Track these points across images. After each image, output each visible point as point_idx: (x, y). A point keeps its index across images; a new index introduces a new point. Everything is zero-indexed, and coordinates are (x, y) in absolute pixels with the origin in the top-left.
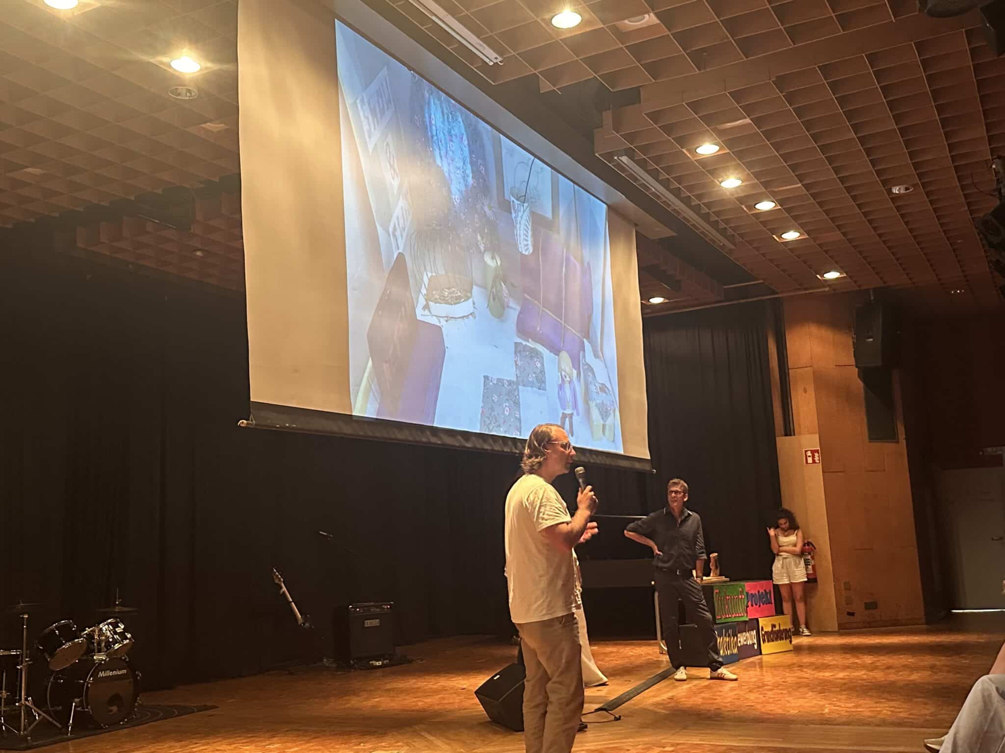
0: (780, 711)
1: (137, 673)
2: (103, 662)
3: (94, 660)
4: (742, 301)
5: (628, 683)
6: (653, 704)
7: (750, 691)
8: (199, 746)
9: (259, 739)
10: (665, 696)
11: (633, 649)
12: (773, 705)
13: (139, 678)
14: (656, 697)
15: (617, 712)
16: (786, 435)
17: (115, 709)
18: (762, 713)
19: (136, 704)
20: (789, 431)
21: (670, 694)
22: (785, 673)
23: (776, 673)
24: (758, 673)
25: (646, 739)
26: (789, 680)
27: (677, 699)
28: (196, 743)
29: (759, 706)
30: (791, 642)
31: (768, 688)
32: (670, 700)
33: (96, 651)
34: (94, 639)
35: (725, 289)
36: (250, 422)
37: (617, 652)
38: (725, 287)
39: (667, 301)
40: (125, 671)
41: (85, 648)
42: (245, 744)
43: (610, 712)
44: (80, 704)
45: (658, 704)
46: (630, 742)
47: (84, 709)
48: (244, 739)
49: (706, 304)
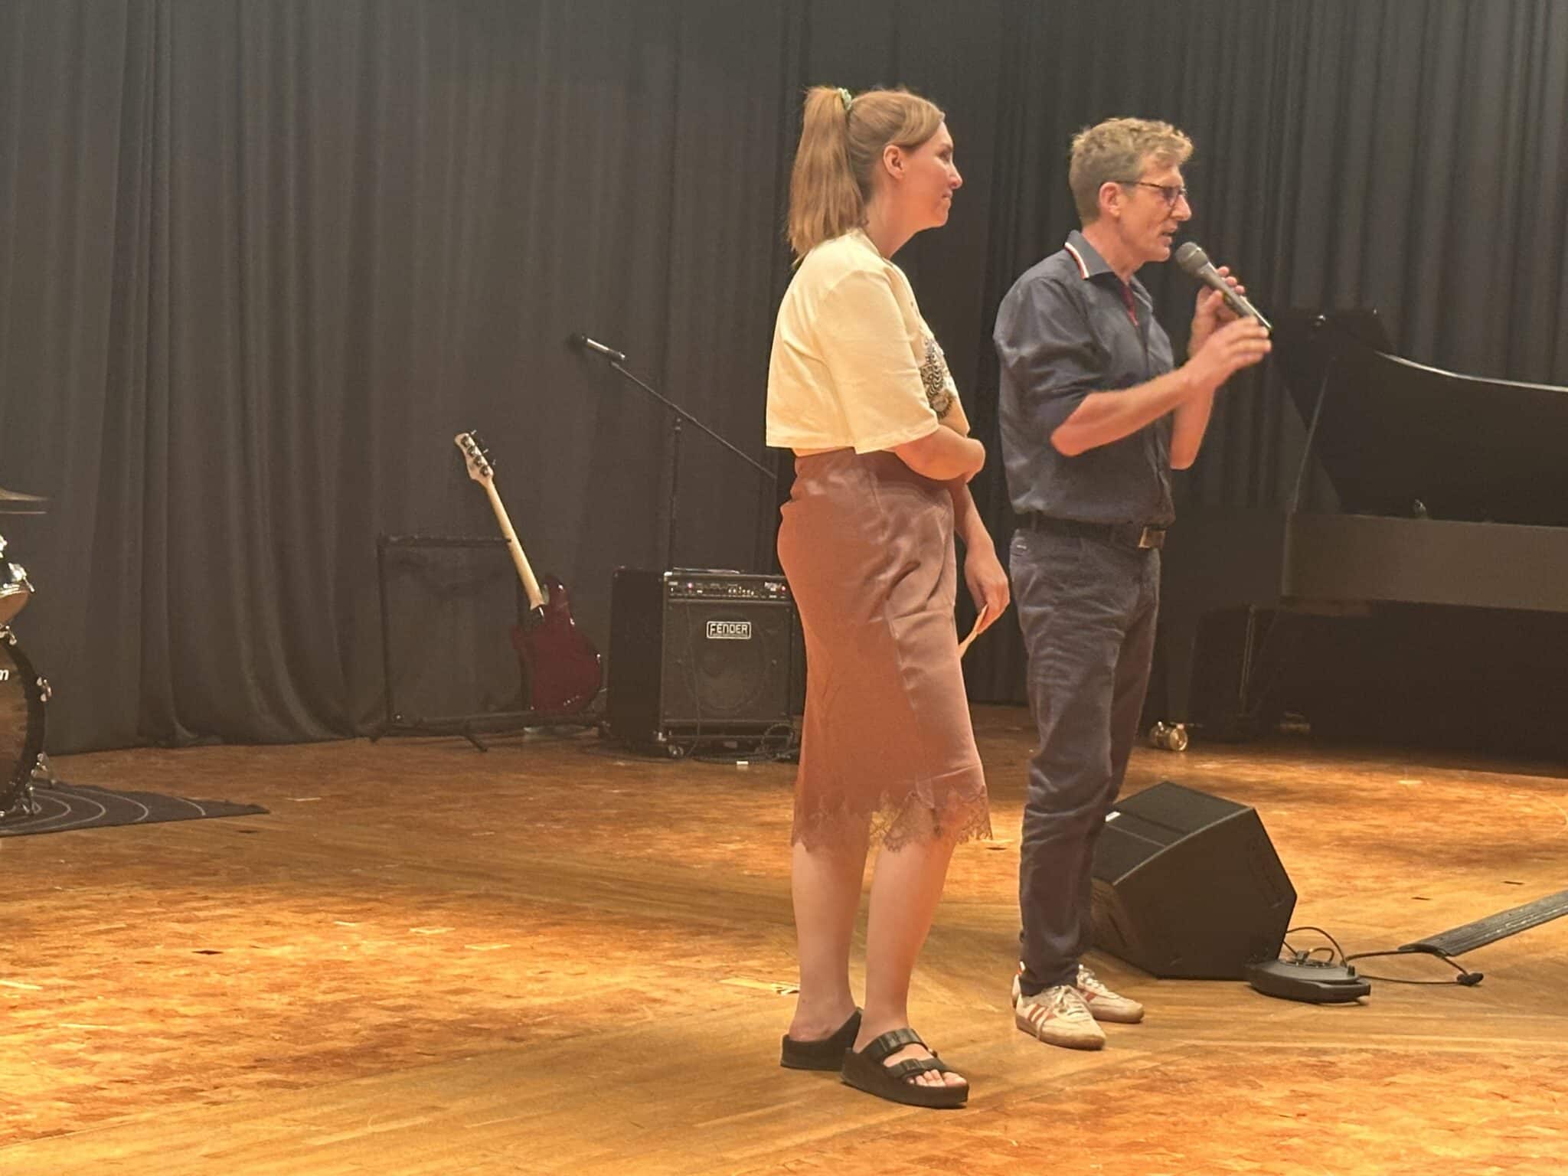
1: (39, 682)
5: (1513, 889)
8: (215, 907)
9: (387, 908)
11: (1533, 798)
13: (43, 698)
15: (1471, 960)
19: (33, 772)
28: (206, 898)
37: (1484, 801)
42: (346, 917)
43: (1449, 958)
46: (1512, 1046)
48: (343, 903)
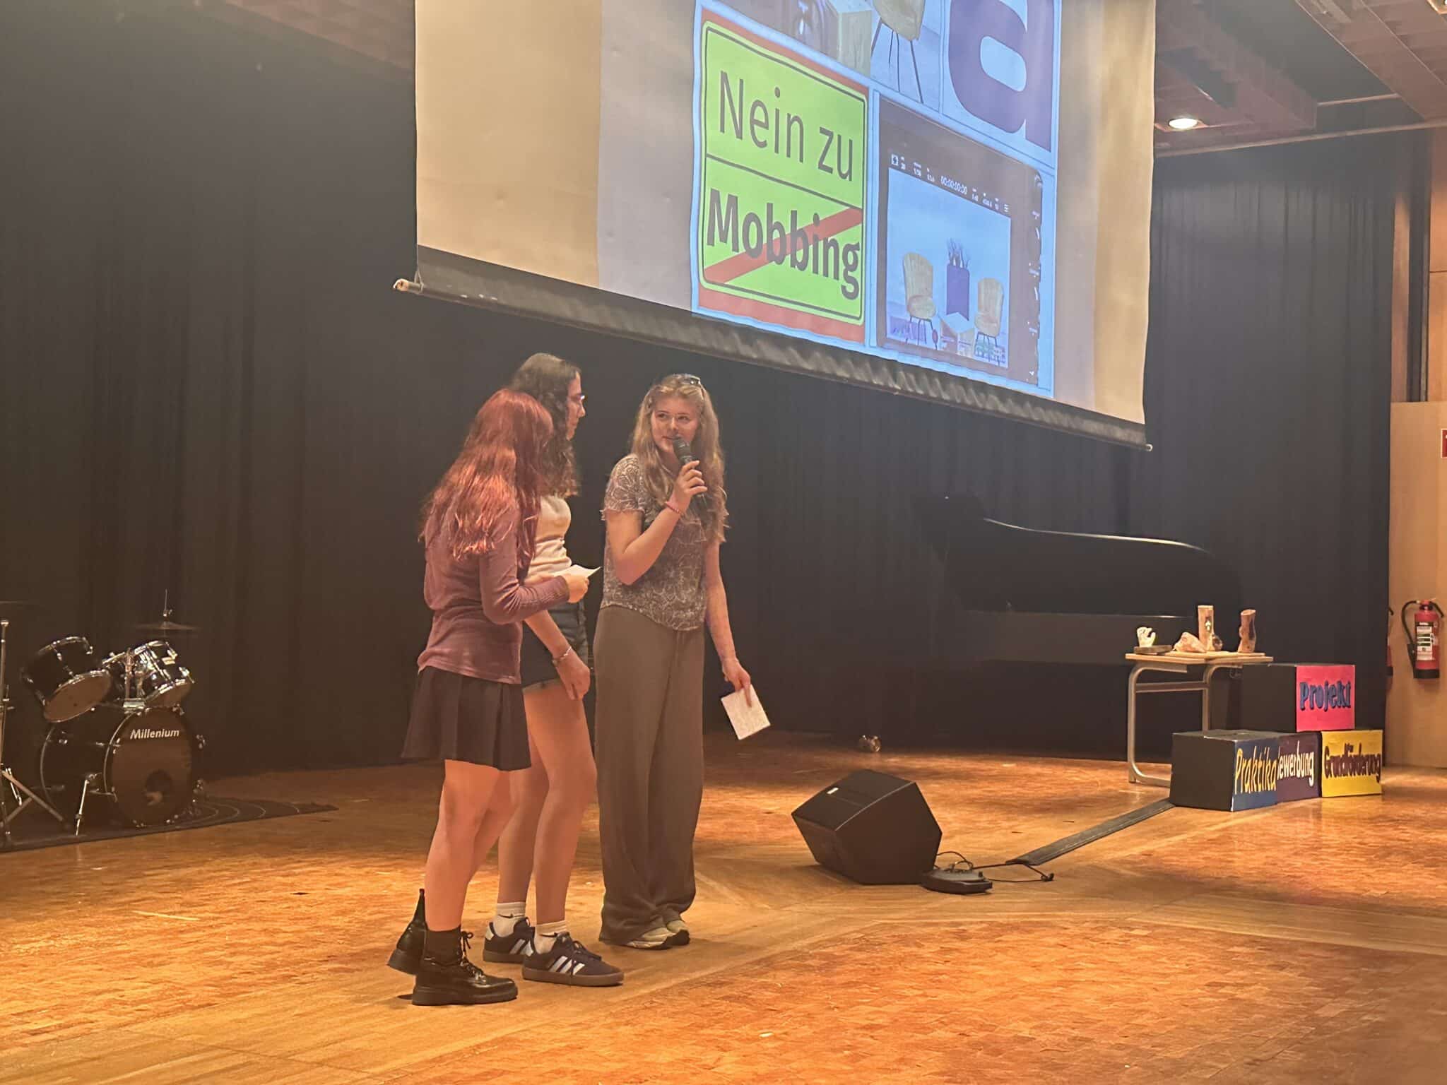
0: (1351, 889)
1: (198, 737)
2: (139, 714)
3: (124, 710)
4: (1350, 133)
5: (1069, 825)
6: (1114, 861)
7: (1296, 854)
8: (305, 866)
10: (1136, 851)
11: (1080, 772)
12: (1337, 879)
13: (201, 746)
14: (1121, 850)
15: (1046, 868)
16: (1410, 400)
17: (157, 796)
18: (1317, 889)
19: (195, 791)
20: (1415, 393)
21: (1146, 848)
22: (1362, 829)
23: (1346, 828)
24: (1311, 826)
25: (1101, 914)
26: (1371, 841)
27: (1157, 857)
28: (299, 862)
29: (1311, 878)
30: (1378, 779)
31: (1330, 850)
32: (1144, 857)
33: (127, 693)
34: (124, 672)
35: (1320, 108)
36: (415, 284)
38: (1321, 104)
39: (1205, 126)
40: (176, 733)
41: (108, 685)
42: (384, 869)
43: (1034, 867)
44: (99, 783)
45: (1122, 862)
46: (1070, 916)
47: (105, 792)
49: (1280, 136)
